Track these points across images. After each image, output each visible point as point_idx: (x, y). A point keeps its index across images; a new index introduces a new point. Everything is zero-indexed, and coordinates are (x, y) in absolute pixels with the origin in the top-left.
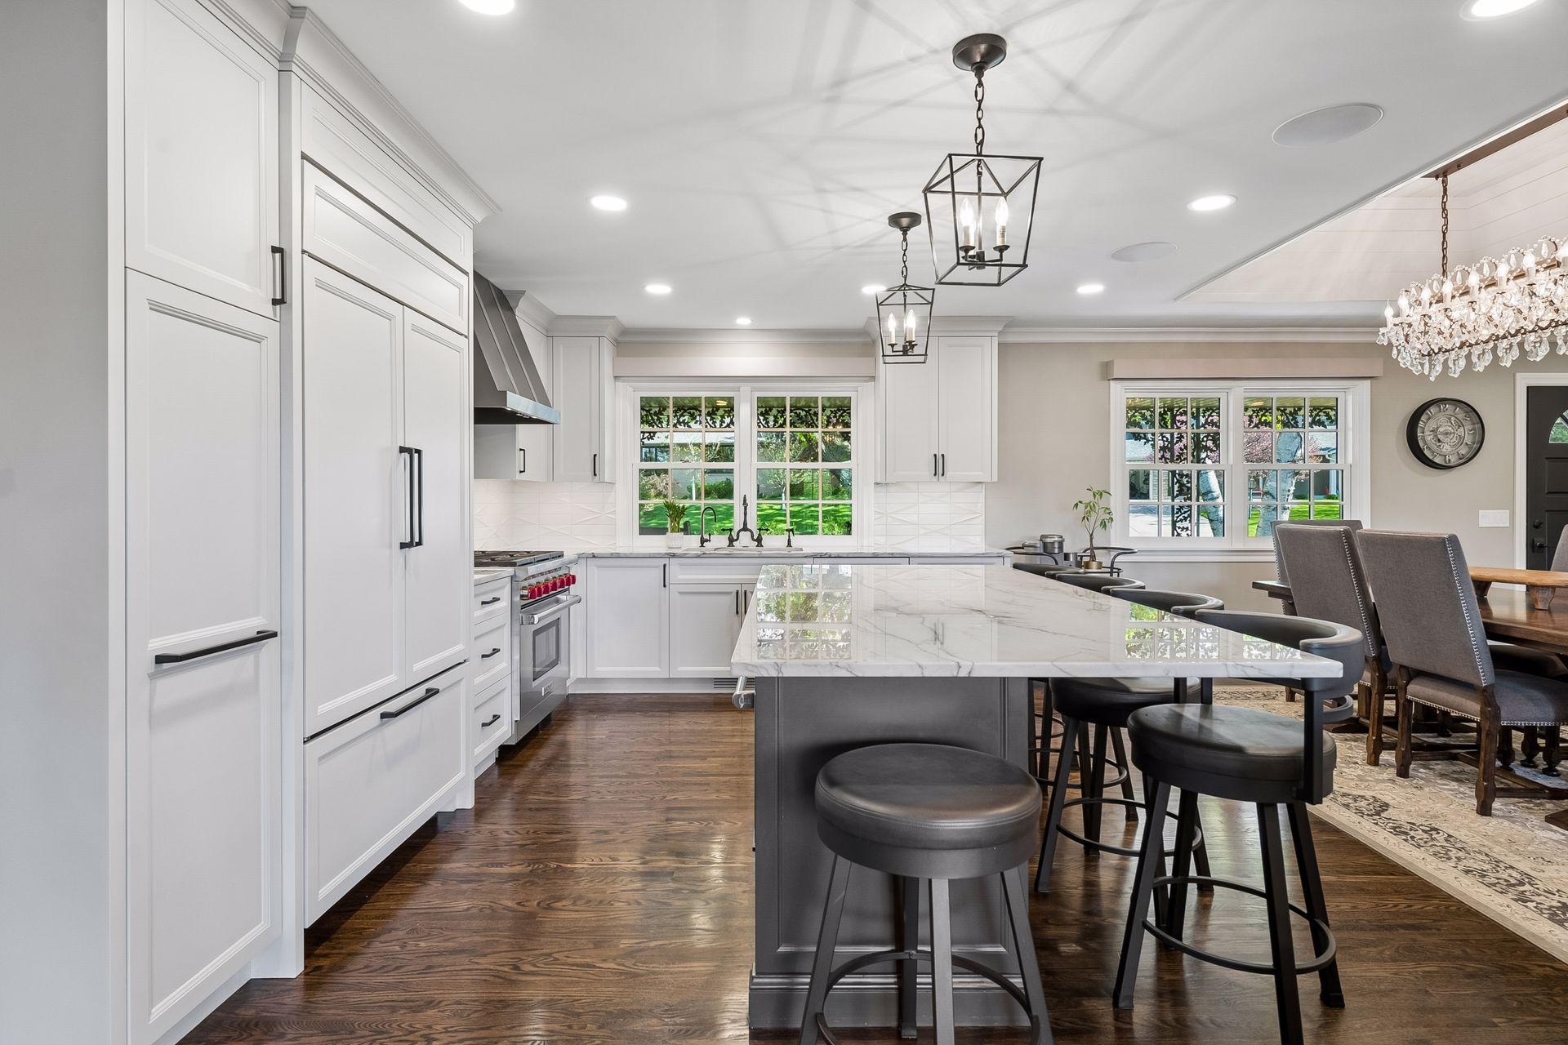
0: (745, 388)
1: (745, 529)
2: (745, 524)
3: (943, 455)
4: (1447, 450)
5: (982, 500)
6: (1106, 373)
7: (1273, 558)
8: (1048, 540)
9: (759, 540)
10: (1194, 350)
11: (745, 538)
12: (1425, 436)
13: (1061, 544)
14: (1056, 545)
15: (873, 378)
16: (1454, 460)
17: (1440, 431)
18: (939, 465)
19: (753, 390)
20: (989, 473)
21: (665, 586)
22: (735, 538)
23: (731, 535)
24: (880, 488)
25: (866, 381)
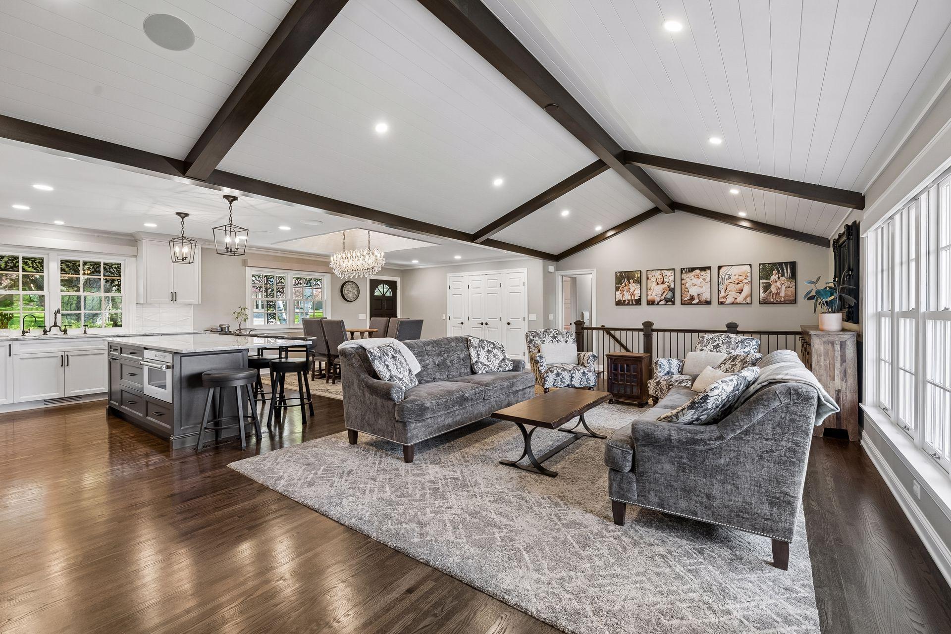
0: (53, 255)
1: (55, 325)
2: (55, 323)
3: (176, 293)
4: (350, 296)
5: (191, 311)
6: (245, 264)
7: (303, 331)
8: (223, 326)
9: (65, 331)
10: (276, 258)
11: (55, 331)
12: (345, 292)
13: (228, 328)
14: (227, 328)
15: (136, 256)
16: (352, 299)
17: (349, 291)
18: (174, 297)
19: (58, 255)
20: (197, 299)
21: (10, 356)
22: (48, 330)
23: (45, 329)
24: (139, 306)
25: (131, 257)
